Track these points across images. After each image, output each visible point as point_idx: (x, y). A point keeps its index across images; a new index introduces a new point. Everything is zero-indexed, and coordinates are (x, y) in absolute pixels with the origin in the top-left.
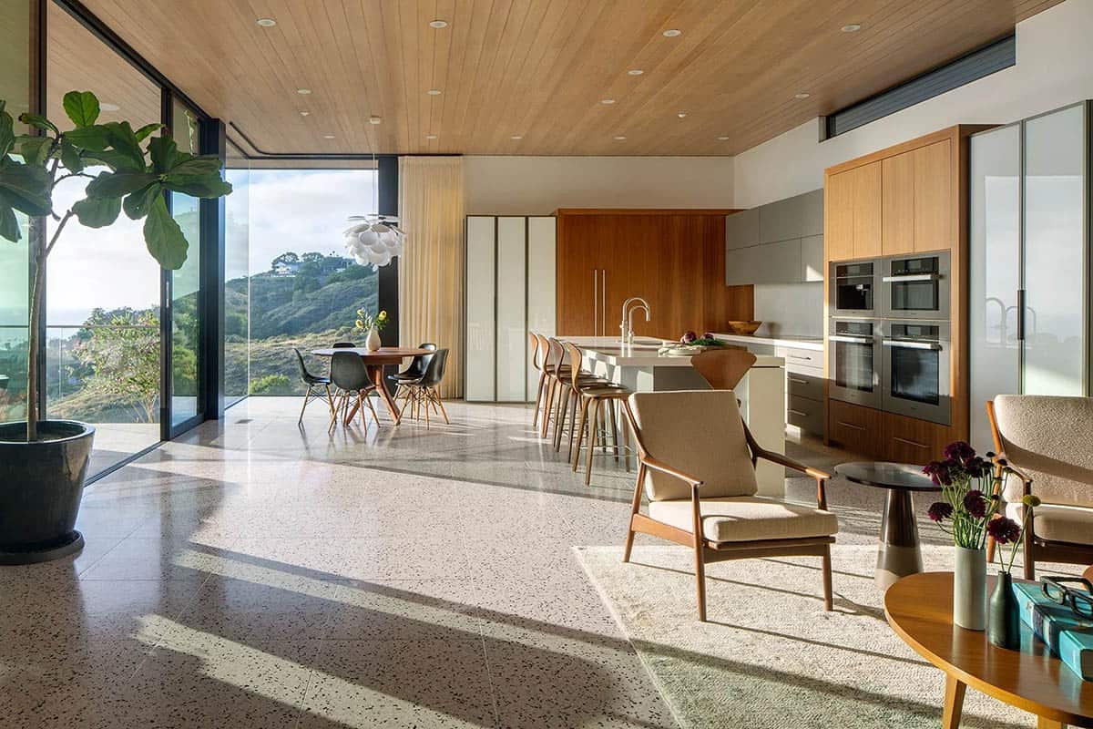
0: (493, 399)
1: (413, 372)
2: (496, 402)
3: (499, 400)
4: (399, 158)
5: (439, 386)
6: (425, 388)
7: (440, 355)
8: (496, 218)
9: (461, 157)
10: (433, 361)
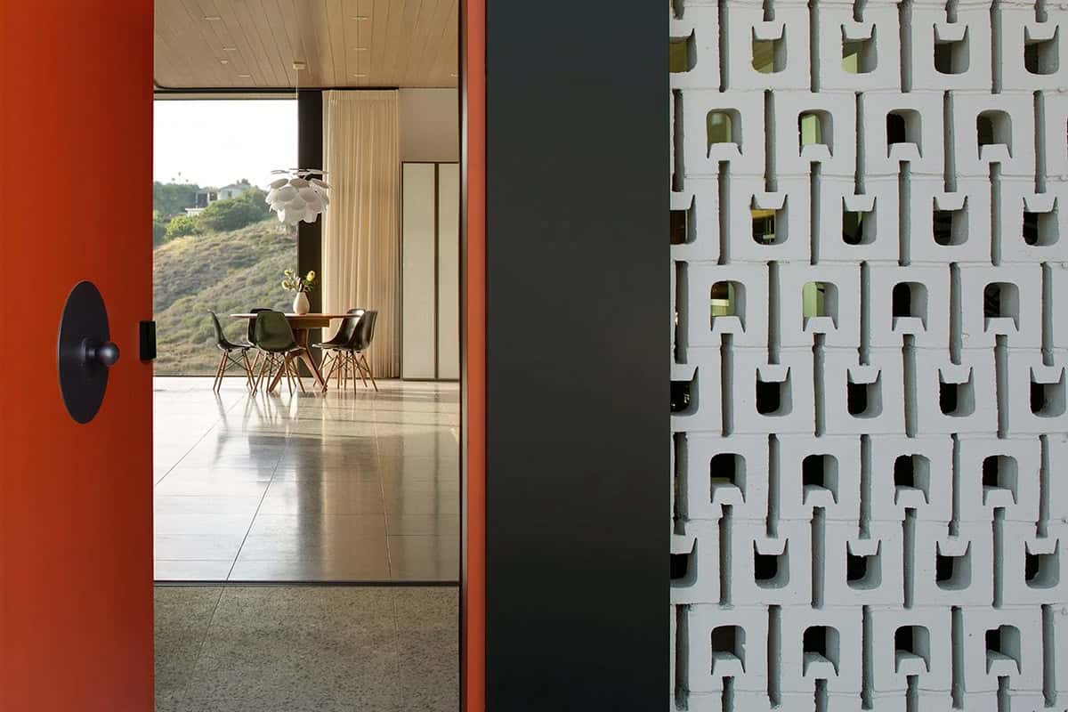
0: (433, 377)
1: (340, 341)
2: (437, 379)
3: (441, 376)
4: (323, 92)
5: (369, 353)
6: (352, 352)
7: (367, 318)
8: (437, 165)
9: (397, 91)
10: (360, 325)
